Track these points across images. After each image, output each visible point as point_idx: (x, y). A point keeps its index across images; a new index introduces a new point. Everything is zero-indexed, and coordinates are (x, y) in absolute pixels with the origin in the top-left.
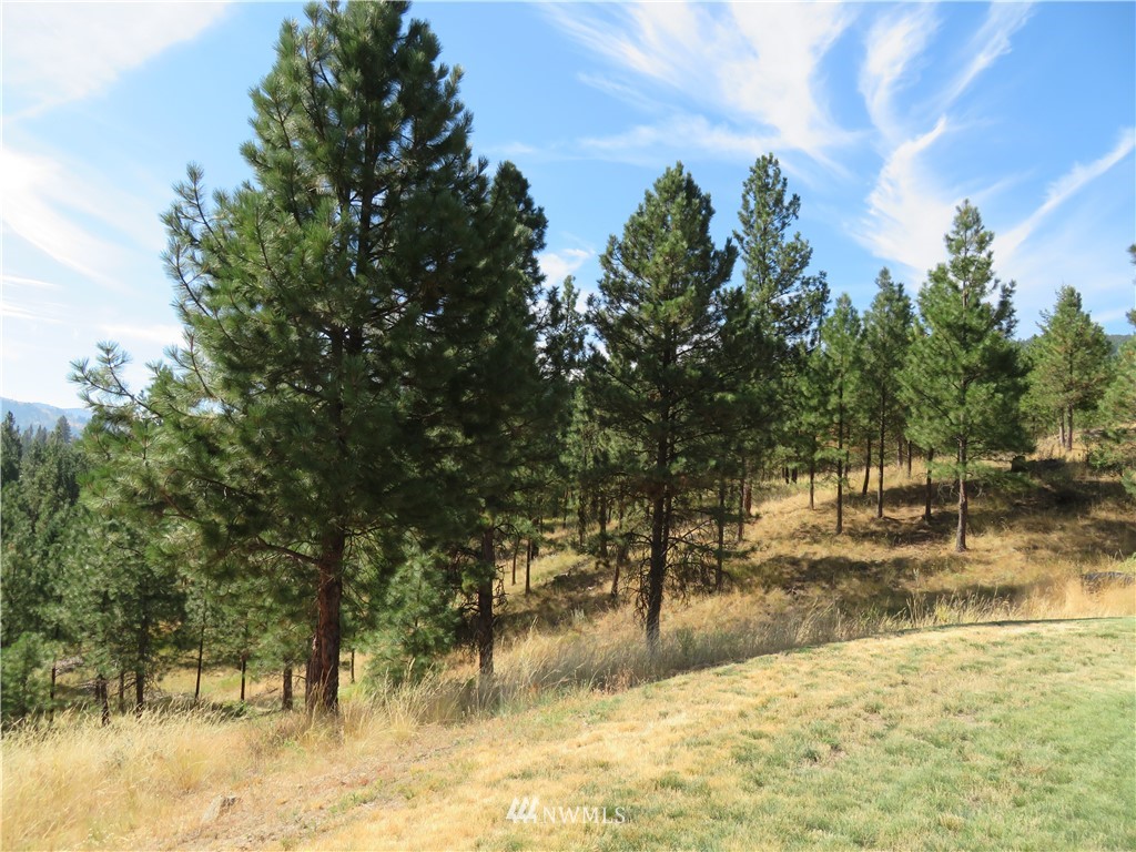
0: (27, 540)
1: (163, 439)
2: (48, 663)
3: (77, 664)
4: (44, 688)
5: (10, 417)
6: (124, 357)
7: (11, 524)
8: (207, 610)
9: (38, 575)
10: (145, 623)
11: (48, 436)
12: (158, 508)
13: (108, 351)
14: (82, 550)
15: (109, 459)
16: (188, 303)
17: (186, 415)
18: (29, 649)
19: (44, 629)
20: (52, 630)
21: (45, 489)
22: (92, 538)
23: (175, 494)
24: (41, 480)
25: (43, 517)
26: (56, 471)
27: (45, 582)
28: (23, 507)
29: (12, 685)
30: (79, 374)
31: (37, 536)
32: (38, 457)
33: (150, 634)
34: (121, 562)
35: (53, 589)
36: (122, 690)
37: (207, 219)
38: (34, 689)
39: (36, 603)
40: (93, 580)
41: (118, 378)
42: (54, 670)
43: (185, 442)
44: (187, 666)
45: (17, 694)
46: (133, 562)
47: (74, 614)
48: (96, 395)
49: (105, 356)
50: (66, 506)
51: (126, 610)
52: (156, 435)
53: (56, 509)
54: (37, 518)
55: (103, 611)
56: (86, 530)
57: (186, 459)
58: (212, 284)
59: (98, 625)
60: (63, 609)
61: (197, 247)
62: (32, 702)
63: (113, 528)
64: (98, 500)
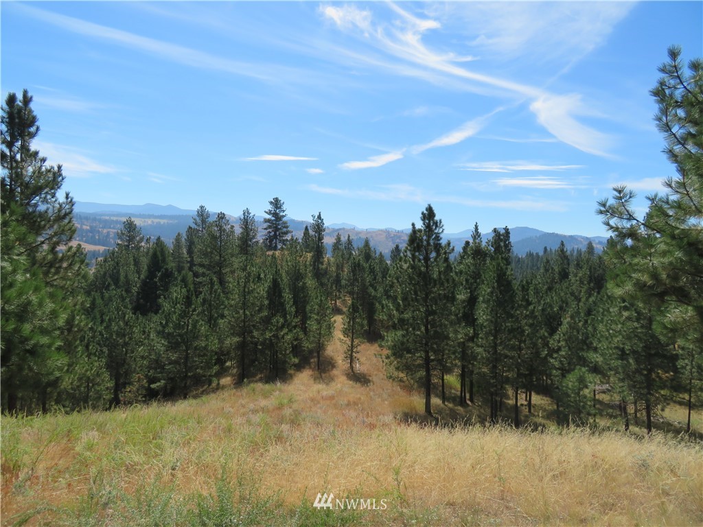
0: (576, 313)
1: (663, 247)
2: (591, 386)
3: (607, 389)
4: (590, 401)
5: (562, 244)
6: (631, 193)
7: (567, 304)
8: (693, 367)
9: (583, 334)
10: (650, 371)
11: (583, 254)
12: (661, 296)
13: (620, 192)
14: (607, 321)
15: (625, 262)
16: (675, 148)
17: (679, 228)
18: (581, 377)
19: (588, 366)
20: (592, 367)
21: (583, 283)
22: (613, 314)
23: (673, 287)
24: (581, 279)
25: (583, 300)
26: (589, 273)
27: (587, 338)
28: (572, 294)
29: (573, 395)
30: (603, 209)
31: (580, 311)
32: (578, 266)
33: (653, 379)
34: (631, 330)
35: (592, 343)
36: (636, 411)
37: (685, 84)
38: (585, 400)
39: (582, 350)
40: (616, 340)
41: (628, 209)
42: (594, 391)
43: (680, 248)
44: (681, 404)
45: (576, 401)
46: (639, 331)
47: (605, 359)
48: (613, 222)
49: (618, 195)
50: (595, 294)
51: (637, 361)
52: (658, 244)
53: (590, 295)
54: (580, 300)
55: (622, 360)
56: (608, 308)
57: (682, 260)
58: (693, 131)
59: (620, 368)
60: (598, 355)
61: (679, 107)
62: (584, 407)
63: (626, 308)
64: (620, 289)
